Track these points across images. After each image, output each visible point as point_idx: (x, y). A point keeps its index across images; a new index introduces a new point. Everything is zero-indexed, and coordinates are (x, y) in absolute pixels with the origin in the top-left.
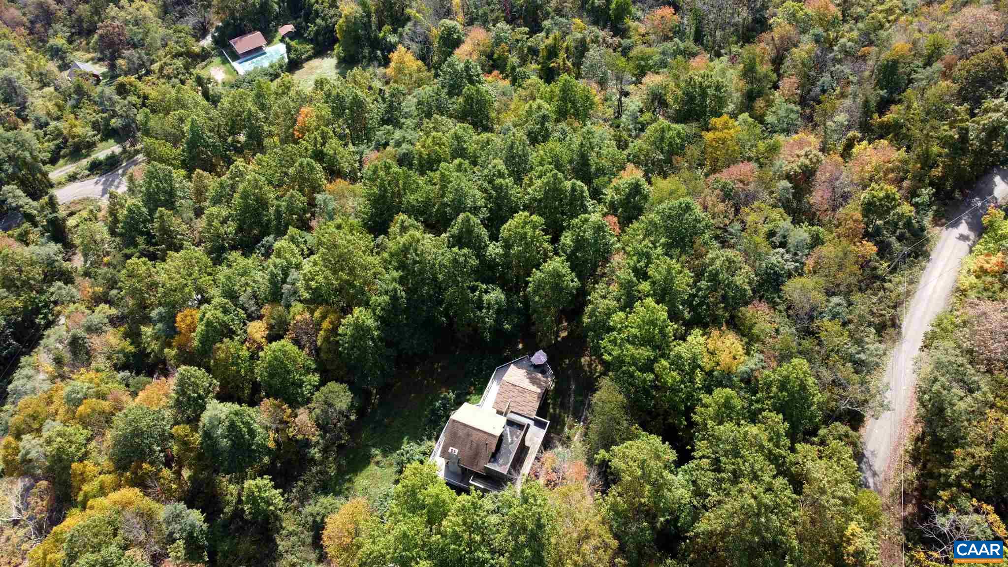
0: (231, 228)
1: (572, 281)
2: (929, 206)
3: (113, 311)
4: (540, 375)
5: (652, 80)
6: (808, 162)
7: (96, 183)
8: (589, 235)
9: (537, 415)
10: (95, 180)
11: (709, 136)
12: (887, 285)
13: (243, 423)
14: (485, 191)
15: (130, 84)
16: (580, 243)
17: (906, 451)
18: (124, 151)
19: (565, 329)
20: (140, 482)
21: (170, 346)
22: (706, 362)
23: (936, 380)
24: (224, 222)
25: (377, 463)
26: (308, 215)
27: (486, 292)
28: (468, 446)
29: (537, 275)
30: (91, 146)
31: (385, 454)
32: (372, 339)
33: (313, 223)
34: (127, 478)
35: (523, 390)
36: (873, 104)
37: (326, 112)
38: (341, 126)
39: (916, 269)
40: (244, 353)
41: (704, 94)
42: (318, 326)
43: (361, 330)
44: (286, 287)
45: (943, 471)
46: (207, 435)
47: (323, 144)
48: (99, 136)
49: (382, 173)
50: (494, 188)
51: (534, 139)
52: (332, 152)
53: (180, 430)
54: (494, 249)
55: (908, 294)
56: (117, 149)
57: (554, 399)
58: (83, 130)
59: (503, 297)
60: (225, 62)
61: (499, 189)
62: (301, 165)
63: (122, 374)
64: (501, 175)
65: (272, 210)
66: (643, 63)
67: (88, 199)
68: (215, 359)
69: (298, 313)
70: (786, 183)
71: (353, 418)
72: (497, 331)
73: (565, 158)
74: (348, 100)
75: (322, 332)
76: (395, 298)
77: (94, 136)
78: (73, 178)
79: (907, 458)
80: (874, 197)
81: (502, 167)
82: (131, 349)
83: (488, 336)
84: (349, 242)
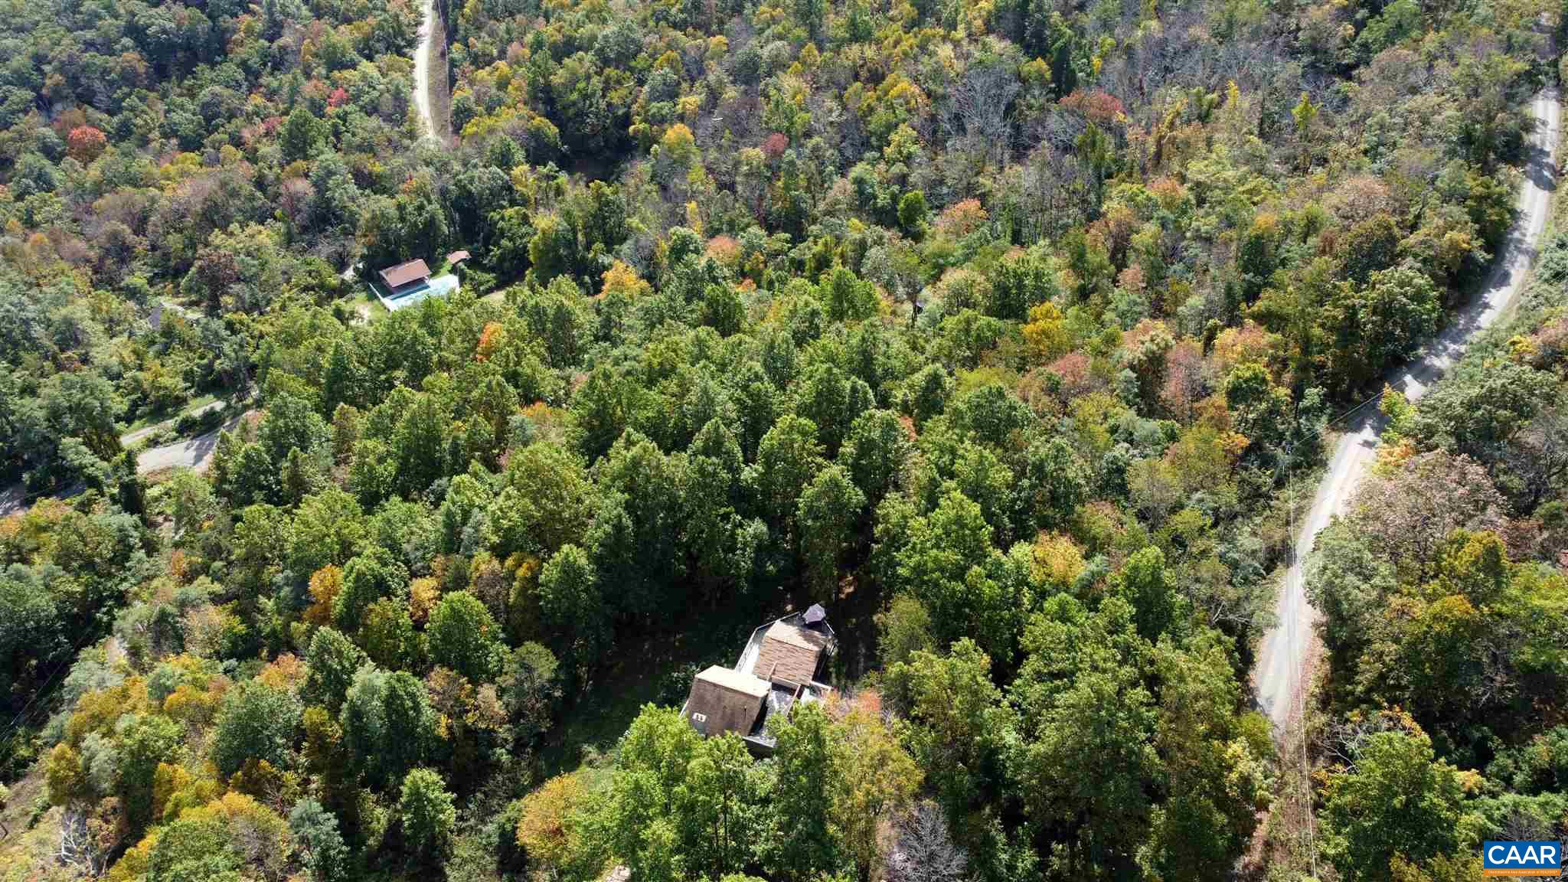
0: (391, 467)
1: (857, 496)
2: (1321, 410)
3: (218, 587)
4: (817, 633)
5: (953, 277)
6: (1155, 348)
7: (187, 448)
8: (876, 434)
9: (815, 678)
10: (185, 444)
11: (1028, 329)
12: (1272, 503)
13: (407, 694)
14: (738, 401)
15: (241, 323)
16: (865, 447)
17: (1312, 695)
18: (228, 407)
19: (850, 585)
20: (254, 787)
21: (299, 619)
22: (1035, 577)
23: (1325, 568)
24: (381, 460)
25: (590, 763)
26: (496, 451)
27: (741, 525)
28: (720, 713)
29: (808, 491)
30: (180, 402)
31: (602, 749)
32: (587, 590)
33: (503, 461)
34: (237, 779)
35: (794, 648)
36: (1238, 290)
37: (522, 324)
38: (540, 345)
39: (1309, 481)
40: (405, 620)
41: (1020, 286)
42: (511, 576)
43: (571, 572)
44: (468, 530)
45: (1349, 687)
46: (356, 714)
47: (518, 363)
48: (192, 391)
49: (600, 382)
50: (750, 396)
51: (800, 339)
52: (529, 371)
53: (314, 715)
54: (749, 473)
55: (1300, 511)
56: (219, 405)
57: (838, 667)
58: (173, 382)
59: (765, 529)
60: (372, 297)
61: (755, 396)
62: (489, 386)
63: (226, 663)
64: (758, 378)
65: (446, 445)
66: (941, 261)
67: (174, 468)
68: (365, 626)
69: (484, 563)
70: (1128, 373)
71: (557, 694)
72: (757, 577)
73: (843, 357)
74: (551, 312)
75: (516, 584)
76: (619, 528)
77: (186, 389)
78: (153, 442)
79: (1313, 703)
80: (1238, 377)
81: (758, 367)
82: (241, 629)
83: (745, 586)
84: (557, 461)
